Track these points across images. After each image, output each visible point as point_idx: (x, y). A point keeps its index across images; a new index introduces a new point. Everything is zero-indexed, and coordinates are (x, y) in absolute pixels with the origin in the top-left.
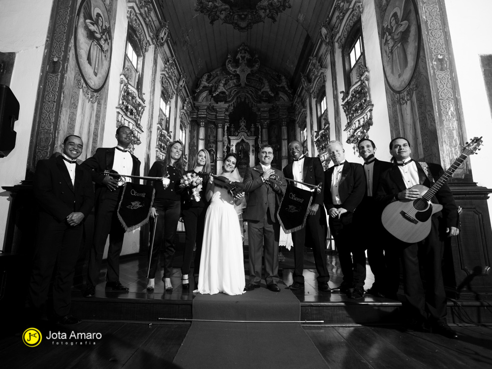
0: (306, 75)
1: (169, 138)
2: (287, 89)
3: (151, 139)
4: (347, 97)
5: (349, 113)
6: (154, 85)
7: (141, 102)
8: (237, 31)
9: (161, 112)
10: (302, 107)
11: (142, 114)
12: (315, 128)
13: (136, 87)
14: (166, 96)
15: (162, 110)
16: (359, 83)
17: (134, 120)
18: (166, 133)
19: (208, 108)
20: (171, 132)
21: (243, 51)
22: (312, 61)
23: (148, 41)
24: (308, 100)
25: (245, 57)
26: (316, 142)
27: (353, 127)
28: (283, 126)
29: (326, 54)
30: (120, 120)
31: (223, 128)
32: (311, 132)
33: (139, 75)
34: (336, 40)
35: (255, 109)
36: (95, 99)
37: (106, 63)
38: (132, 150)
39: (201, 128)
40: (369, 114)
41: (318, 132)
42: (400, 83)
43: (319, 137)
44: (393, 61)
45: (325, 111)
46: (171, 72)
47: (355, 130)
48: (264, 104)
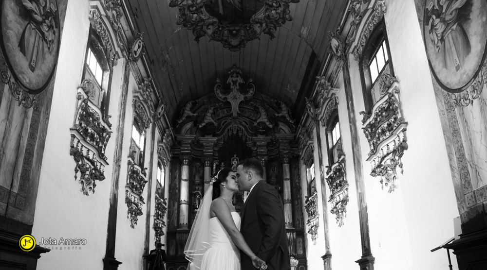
0: (312, 99)
1: (143, 176)
2: (288, 119)
3: (119, 175)
4: (369, 118)
5: (372, 138)
6: (125, 108)
7: (106, 127)
8: (227, 50)
9: (133, 143)
10: (308, 139)
11: (107, 141)
12: (326, 162)
13: (100, 106)
14: (140, 124)
15: (134, 142)
16: (387, 97)
17: (95, 148)
18: (140, 169)
19: (193, 142)
20: (146, 169)
21: (235, 74)
22: (319, 82)
23: (117, 52)
24: (315, 131)
25: (237, 81)
26: (328, 180)
27: (380, 154)
28: (285, 163)
29: (337, 72)
30: (75, 146)
31: (212, 167)
32: (320, 168)
33: (104, 93)
34: (351, 50)
35: (249, 143)
36: (29, 103)
37: (49, 58)
38: (92, 186)
39: (184, 166)
40: (402, 135)
41: (329, 168)
42: (459, 78)
43: (332, 172)
44: (445, 51)
45: (338, 141)
46: (147, 95)
47: (383, 158)
48: (260, 137)
